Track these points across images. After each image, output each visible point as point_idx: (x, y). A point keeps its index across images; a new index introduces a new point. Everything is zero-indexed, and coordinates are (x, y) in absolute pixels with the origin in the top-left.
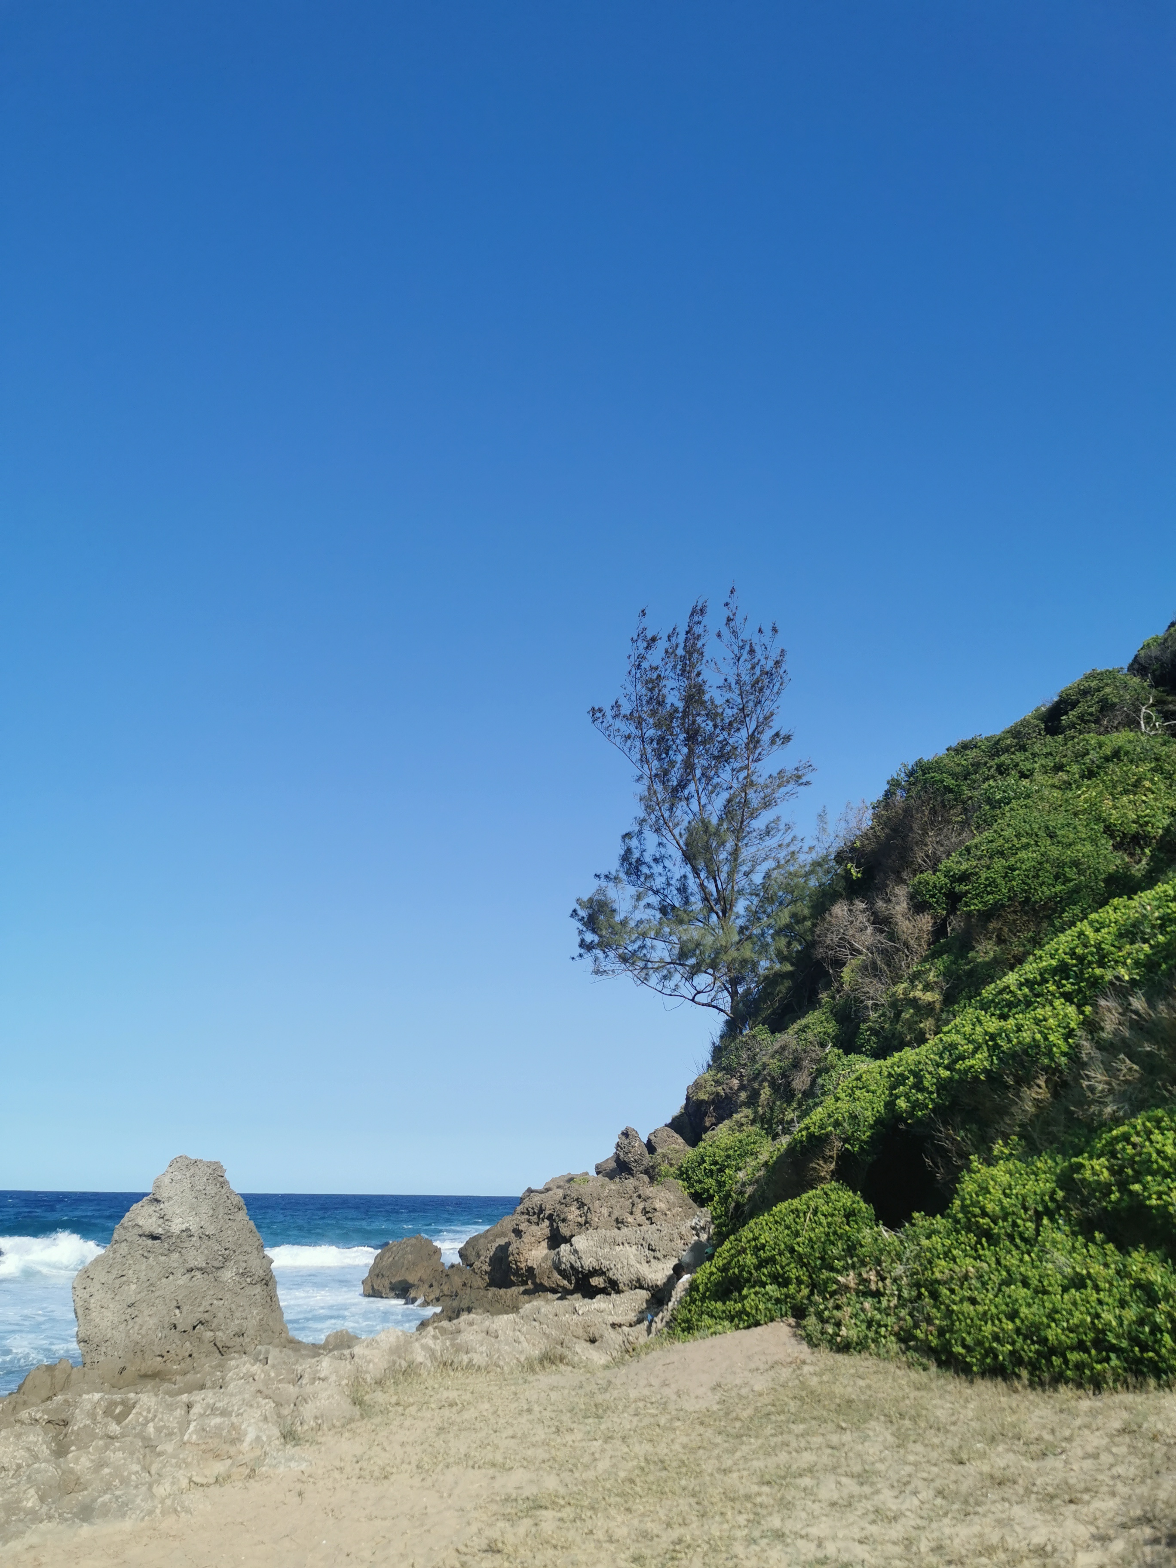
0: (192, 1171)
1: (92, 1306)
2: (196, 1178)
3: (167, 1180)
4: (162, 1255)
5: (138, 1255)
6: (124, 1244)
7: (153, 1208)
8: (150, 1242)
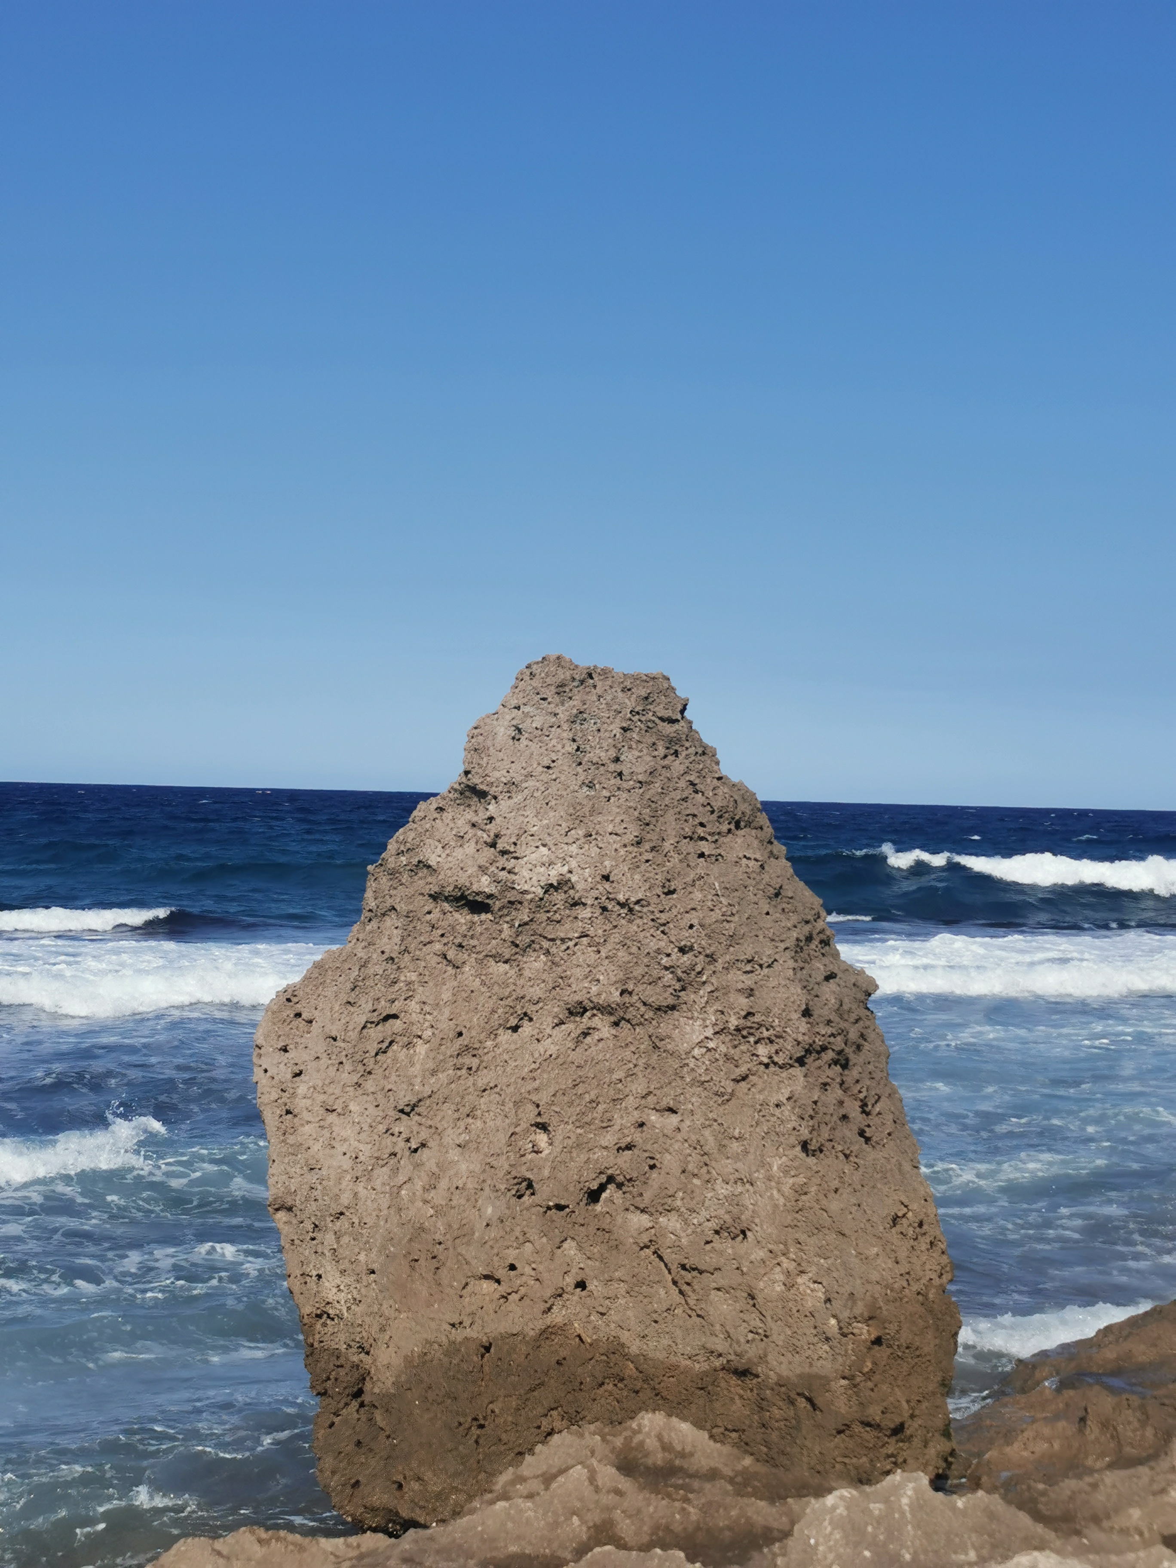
0: (576, 702)
1: (300, 1104)
2: (590, 726)
3: (503, 731)
4: (497, 957)
5: (430, 955)
6: (390, 921)
7: (469, 815)
8: (463, 918)
